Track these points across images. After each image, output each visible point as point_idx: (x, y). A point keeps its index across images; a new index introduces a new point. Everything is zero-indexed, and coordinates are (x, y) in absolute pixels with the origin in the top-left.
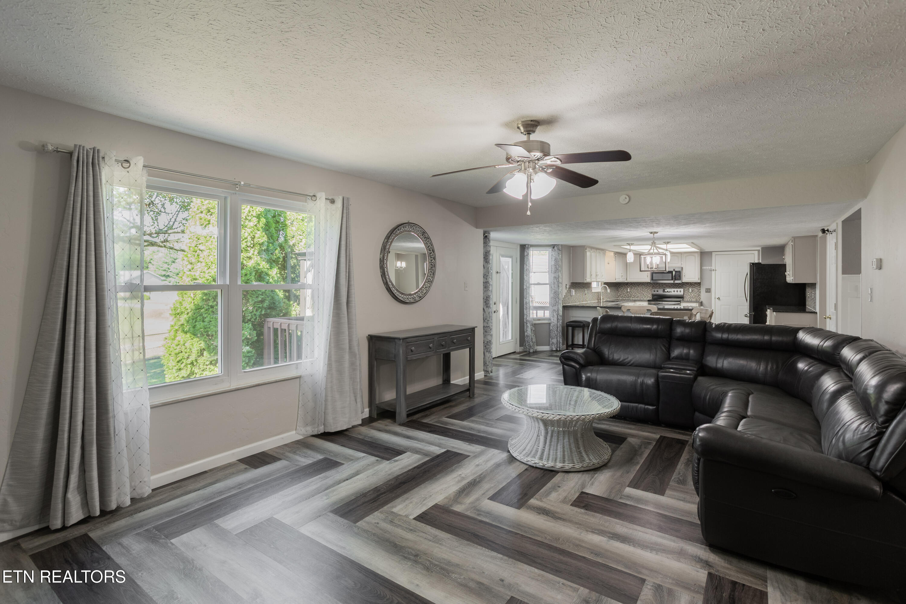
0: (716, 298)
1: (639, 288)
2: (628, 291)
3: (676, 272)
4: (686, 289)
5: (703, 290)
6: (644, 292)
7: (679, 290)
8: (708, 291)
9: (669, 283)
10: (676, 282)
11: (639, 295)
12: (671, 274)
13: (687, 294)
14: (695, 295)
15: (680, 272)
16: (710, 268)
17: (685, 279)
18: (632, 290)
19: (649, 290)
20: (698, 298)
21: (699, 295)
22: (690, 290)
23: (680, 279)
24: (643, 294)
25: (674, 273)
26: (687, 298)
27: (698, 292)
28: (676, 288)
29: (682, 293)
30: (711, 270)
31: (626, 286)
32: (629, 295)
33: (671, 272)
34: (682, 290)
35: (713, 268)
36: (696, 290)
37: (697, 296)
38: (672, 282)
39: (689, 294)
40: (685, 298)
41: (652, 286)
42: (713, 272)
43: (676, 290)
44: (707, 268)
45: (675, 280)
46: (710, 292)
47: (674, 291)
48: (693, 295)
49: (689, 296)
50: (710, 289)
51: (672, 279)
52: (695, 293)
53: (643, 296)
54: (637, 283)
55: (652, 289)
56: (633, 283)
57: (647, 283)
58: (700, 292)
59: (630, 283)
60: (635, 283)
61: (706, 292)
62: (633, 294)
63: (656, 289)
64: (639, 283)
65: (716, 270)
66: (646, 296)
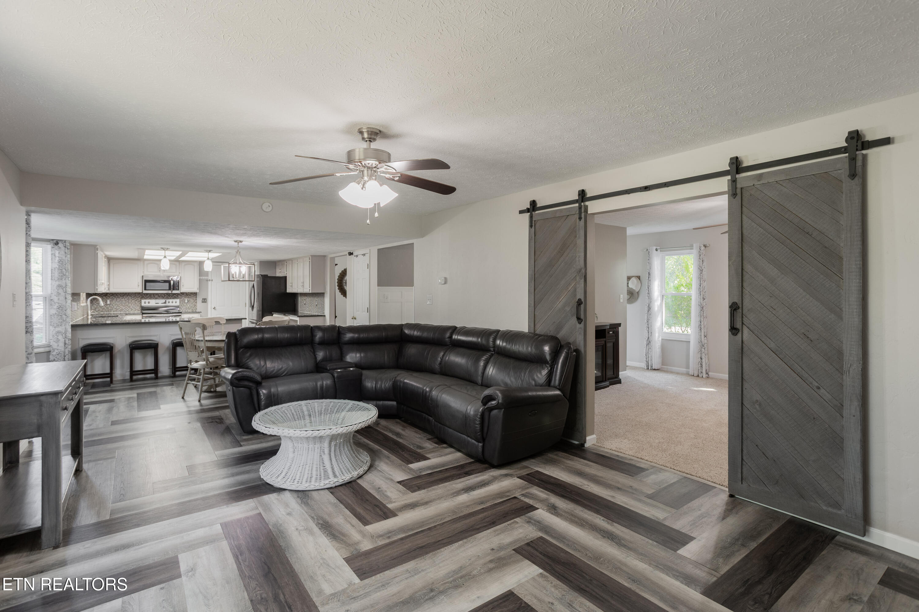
0: (212, 308)
1: (123, 300)
2: (108, 303)
3: (174, 281)
4: (182, 300)
5: (199, 300)
6: (130, 305)
7: (174, 300)
8: (204, 301)
9: (162, 294)
10: (174, 292)
11: (123, 308)
12: (168, 284)
13: (183, 305)
14: (191, 305)
15: (178, 281)
16: (206, 278)
17: (183, 289)
18: (114, 302)
19: (136, 302)
20: (194, 308)
21: (195, 306)
22: (186, 300)
23: (178, 290)
24: (129, 307)
25: (172, 282)
27: (194, 303)
28: (171, 299)
29: (178, 304)
30: (207, 280)
32: (110, 308)
33: (169, 282)
34: (179, 301)
35: (210, 278)
36: (192, 300)
37: (193, 306)
38: (170, 292)
39: (185, 305)
41: (141, 297)
42: (209, 283)
43: (171, 301)
44: (204, 278)
45: (174, 289)
46: (206, 302)
48: (189, 305)
49: (184, 307)
50: (206, 299)
51: (170, 289)
52: (191, 303)
53: (129, 308)
54: (121, 293)
55: (141, 301)
56: (115, 293)
57: (135, 293)
58: (196, 303)
59: (111, 293)
60: (118, 293)
61: (202, 302)
62: (115, 307)
63: (147, 301)
64: (123, 293)
65: (212, 280)
66: (133, 308)
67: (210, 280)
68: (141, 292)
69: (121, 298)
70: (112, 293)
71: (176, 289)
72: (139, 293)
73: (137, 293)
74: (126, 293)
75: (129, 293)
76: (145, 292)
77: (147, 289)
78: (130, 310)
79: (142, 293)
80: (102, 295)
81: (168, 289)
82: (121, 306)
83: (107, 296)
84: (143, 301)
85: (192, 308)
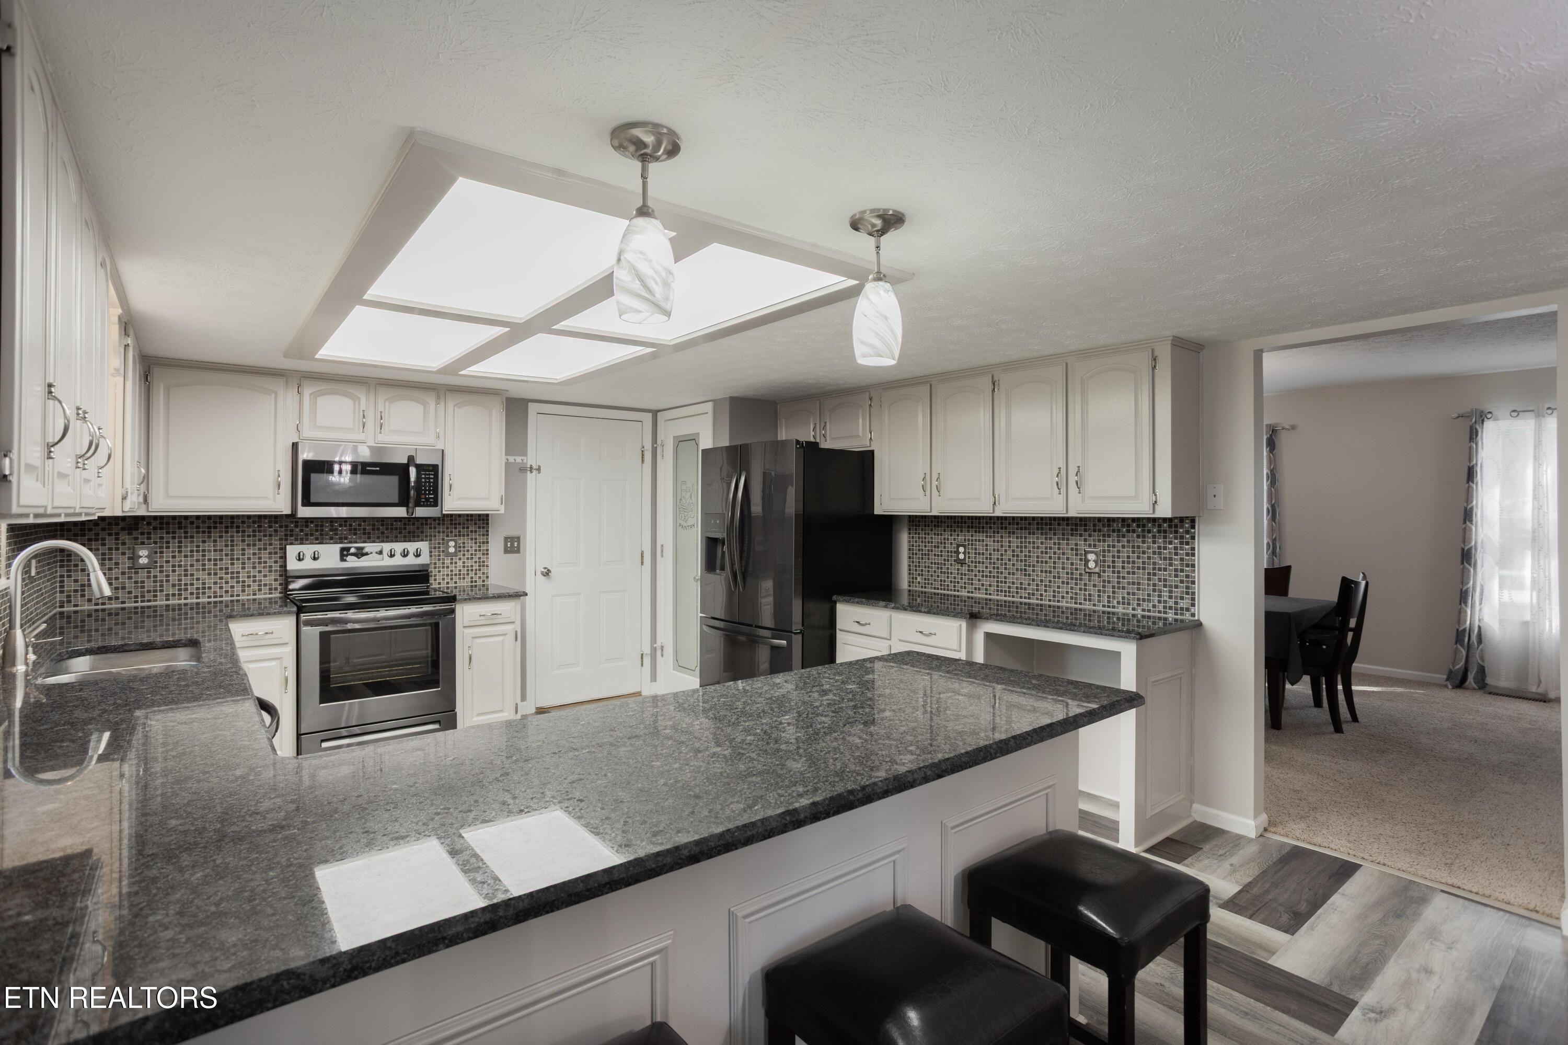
0: (539, 573)
1: (209, 545)
2: (143, 561)
3: (419, 467)
4: (435, 542)
5: (496, 544)
6: (237, 567)
7: (411, 547)
8: (513, 545)
9: (364, 519)
10: (421, 512)
11: (210, 581)
12: (393, 481)
13: (439, 564)
14: (469, 563)
15: (434, 468)
16: (519, 459)
17: (453, 500)
19: (265, 555)
20: (479, 574)
21: (483, 564)
22: (454, 544)
23: (436, 505)
24: (235, 576)
25: (413, 472)
26: (439, 578)
27: (479, 554)
28: (396, 540)
29: (424, 559)
30: (523, 469)
31: (124, 536)
32: (149, 585)
33: (401, 470)
34: (423, 546)
35: (530, 460)
36: (470, 544)
37: (476, 567)
38: (400, 512)
39: (447, 561)
40: (432, 580)
41: (284, 532)
42: (531, 477)
43: (399, 547)
44: (522, 459)
45: (418, 504)
46: (518, 551)
47: (405, 554)
48: (460, 563)
49: (446, 571)
50: (518, 538)
51: (403, 501)
52: (468, 555)
53: (233, 582)
54: (198, 517)
55: (284, 550)
56: (174, 517)
57: (260, 516)
58: (486, 553)
59: (155, 518)
60: (186, 517)
61: (506, 551)
62: (173, 578)
63: (308, 549)
64: (209, 517)
65: (539, 470)
66: (250, 581)
67: (531, 467)
68: (288, 511)
69: (198, 539)
70: (162, 517)
71: (427, 500)
72: (274, 519)
73: (265, 516)
74: (221, 517)
75: (232, 517)
76: (305, 512)
77: (313, 500)
78: (238, 589)
79: (293, 515)
80: (115, 529)
81: (396, 500)
82: (201, 575)
83: (135, 534)
84: (292, 551)
85: (472, 574)
